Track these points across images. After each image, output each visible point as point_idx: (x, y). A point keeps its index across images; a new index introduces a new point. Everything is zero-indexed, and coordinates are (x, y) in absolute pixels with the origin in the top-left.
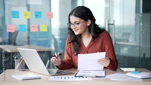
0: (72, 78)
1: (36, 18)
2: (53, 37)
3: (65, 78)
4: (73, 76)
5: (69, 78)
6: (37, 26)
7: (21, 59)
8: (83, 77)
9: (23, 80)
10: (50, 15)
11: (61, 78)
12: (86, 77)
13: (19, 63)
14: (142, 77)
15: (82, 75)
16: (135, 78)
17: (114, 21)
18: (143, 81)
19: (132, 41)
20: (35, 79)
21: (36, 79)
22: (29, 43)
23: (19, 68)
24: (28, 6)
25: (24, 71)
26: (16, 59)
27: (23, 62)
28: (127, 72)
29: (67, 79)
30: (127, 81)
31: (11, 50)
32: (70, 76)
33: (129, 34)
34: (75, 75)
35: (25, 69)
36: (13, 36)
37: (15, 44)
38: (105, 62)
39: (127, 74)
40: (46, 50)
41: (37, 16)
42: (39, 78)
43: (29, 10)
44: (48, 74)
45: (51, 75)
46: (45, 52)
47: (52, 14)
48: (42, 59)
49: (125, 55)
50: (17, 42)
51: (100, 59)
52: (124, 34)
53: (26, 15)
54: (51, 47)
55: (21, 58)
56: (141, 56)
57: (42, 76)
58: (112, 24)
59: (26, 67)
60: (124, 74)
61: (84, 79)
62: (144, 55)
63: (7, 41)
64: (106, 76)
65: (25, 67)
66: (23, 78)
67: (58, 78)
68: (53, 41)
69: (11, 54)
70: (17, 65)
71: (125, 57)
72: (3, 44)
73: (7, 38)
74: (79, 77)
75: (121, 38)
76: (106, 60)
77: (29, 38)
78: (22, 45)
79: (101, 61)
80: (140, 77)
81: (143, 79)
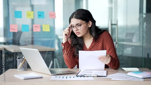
0: (74, 77)
1: (38, 18)
2: (57, 37)
3: (67, 77)
4: (75, 76)
5: (70, 77)
6: (40, 26)
7: (24, 59)
8: (84, 77)
9: (25, 79)
10: (53, 15)
11: (63, 78)
12: (88, 77)
13: (22, 63)
14: (143, 77)
15: (83, 74)
16: (136, 77)
17: (117, 21)
18: (144, 80)
19: (136, 42)
20: (36, 78)
21: (38, 78)
22: (32, 43)
23: (21, 68)
24: (32, 6)
25: (27, 70)
26: (19, 58)
27: (26, 62)
28: (128, 72)
29: (68, 79)
30: (128, 81)
31: (14, 50)
32: (72, 76)
33: (132, 34)
34: (77, 74)
35: (28, 69)
36: (17, 36)
37: (19, 44)
38: (106, 60)
39: (128, 74)
40: (48, 50)
41: (40, 16)
42: (41, 78)
43: (33, 10)
44: (50, 73)
45: (52, 74)
46: (47, 53)
47: (55, 14)
48: (44, 58)
49: (129, 55)
50: (20, 42)
51: (101, 56)
52: (127, 34)
53: (29, 15)
54: (55, 47)
55: (23, 57)
56: (143, 56)
57: (43, 76)
58: (115, 25)
59: (29, 67)
60: (125, 74)
61: (86, 78)
62: (148, 55)
63: (11, 41)
64: (108, 76)
65: (27, 67)
66: (24, 78)
67: (60, 77)
68: (56, 41)
69: (15, 54)
70: (20, 65)
71: (129, 57)
72: (7, 44)
73: (11, 38)
74: (81, 76)
75: (125, 38)
76: (106, 58)
77: (33, 38)
78: (26, 45)
79: (102, 58)
80: (141, 77)
81: (144, 78)
